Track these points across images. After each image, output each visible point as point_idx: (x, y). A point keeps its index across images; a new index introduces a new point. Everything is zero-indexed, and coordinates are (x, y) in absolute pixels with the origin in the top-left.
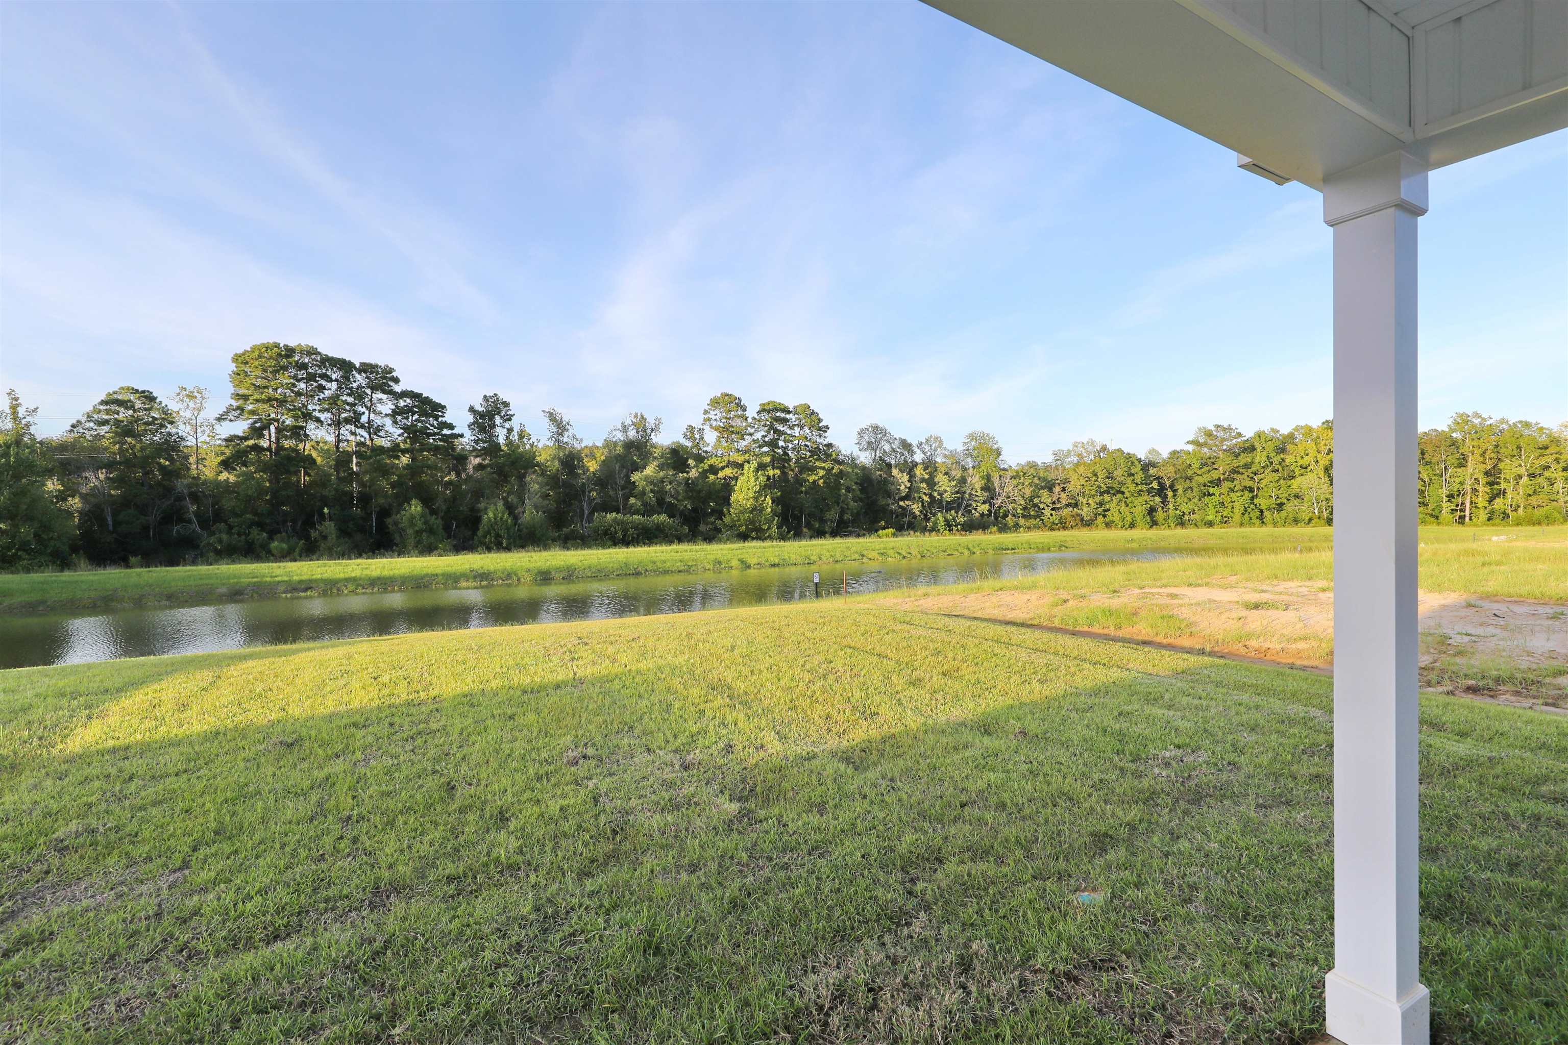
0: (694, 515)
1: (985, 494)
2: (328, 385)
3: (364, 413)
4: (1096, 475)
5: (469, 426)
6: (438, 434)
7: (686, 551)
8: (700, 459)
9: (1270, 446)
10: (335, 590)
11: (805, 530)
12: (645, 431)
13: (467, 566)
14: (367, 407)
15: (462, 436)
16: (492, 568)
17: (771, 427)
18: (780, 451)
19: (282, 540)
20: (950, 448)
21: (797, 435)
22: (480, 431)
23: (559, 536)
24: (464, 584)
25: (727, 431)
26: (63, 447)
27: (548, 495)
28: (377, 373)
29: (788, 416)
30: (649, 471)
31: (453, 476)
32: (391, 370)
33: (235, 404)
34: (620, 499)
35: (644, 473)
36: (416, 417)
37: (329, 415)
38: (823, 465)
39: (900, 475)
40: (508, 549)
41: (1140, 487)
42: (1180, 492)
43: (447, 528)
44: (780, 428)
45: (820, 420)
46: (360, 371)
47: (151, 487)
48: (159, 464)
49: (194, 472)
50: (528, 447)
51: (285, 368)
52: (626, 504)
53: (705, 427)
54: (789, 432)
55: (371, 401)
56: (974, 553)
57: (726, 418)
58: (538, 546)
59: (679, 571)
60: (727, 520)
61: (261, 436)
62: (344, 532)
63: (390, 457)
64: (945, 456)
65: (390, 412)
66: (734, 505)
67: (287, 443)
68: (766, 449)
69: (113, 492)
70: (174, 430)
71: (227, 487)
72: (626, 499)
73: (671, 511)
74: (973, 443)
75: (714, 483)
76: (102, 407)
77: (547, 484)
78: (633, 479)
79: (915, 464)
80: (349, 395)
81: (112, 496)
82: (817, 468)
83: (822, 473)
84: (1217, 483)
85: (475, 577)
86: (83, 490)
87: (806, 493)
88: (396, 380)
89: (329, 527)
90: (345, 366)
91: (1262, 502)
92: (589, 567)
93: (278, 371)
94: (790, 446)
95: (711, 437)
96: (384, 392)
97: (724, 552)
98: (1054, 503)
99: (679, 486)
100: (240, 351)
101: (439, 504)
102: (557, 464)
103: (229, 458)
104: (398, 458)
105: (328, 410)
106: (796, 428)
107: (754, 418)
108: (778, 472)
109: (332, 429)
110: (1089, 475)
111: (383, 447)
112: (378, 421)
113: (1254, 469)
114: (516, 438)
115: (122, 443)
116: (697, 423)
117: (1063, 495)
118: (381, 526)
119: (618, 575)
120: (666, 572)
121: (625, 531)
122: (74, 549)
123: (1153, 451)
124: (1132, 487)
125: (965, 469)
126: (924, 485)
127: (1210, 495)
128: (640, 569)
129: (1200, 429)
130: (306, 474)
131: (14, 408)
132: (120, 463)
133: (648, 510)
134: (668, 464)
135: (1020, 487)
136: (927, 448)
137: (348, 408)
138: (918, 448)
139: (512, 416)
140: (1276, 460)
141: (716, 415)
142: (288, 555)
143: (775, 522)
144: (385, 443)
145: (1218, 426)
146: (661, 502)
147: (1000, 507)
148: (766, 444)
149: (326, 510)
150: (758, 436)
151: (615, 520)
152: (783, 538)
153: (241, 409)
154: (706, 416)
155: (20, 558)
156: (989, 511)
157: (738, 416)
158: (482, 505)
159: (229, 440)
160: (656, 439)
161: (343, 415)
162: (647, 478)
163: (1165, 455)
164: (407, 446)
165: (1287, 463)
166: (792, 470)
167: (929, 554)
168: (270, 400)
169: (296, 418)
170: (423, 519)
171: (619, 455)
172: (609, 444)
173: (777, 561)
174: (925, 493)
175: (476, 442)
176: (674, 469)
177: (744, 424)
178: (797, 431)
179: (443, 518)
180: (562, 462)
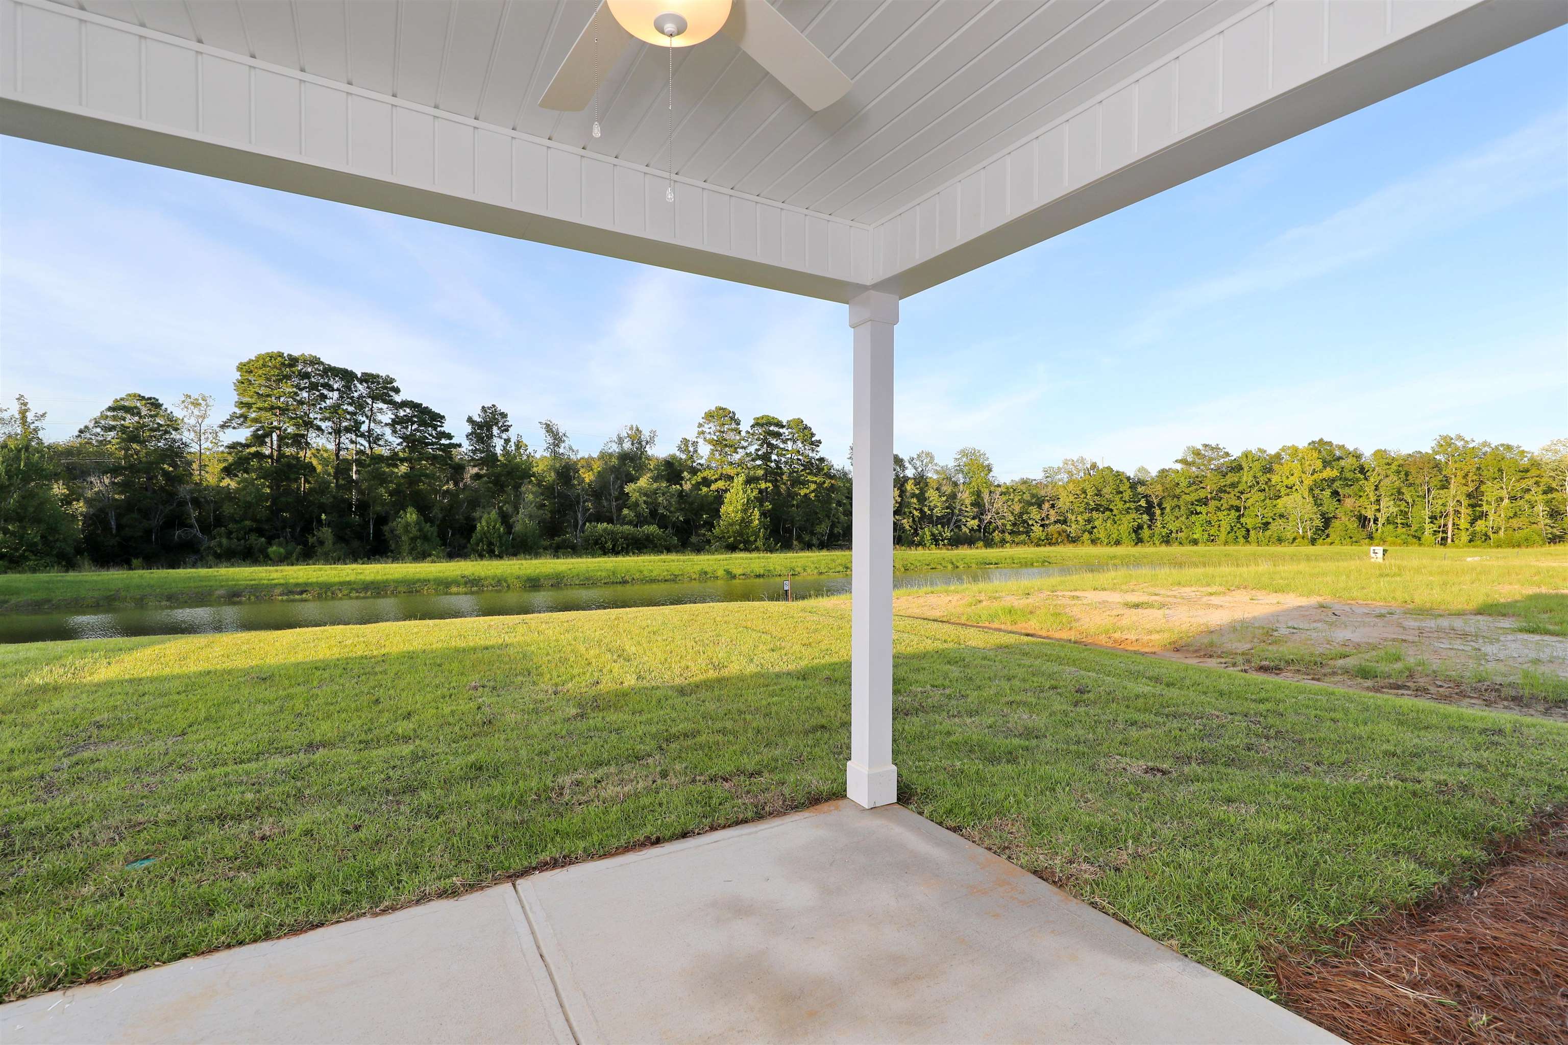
0: (685, 526)
1: (975, 510)
2: (330, 394)
3: (364, 422)
4: (1085, 492)
5: (467, 436)
6: (436, 443)
7: (674, 561)
8: (694, 471)
9: (1257, 466)
10: (329, 594)
11: (795, 543)
12: (640, 443)
13: (459, 573)
14: (367, 417)
15: (460, 446)
16: (483, 574)
17: (765, 441)
18: (773, 465)
19: (280, 545)
20: (941, 464)
21: (790, 449)
22: (477, 441)
23: (551, 545)
24: (454, 589)
25: (721, 444)
26: (69, 452)
27: (544, 505)
28: (378, 383)
29: (781, 431)
30: (643, 482)
31: (451, 485)
32: (392, 381)
33: (238, 411)
34: (614, 510)
35: (638, 484)
36: (415, 426)
37: (330, 424)
38: (815, 479)
40: (500, 557)
41: (1128, 505)
42: (1168, 510)
43: (442, 536)
44: (774, 442)
45: (813, 435)
46: (361, 381)
47: (154, 491)
48: (163, 469)
49: (196, 478)
50: (525, 457)
51: (288, 377)
52: (620, 515)
53: (699, 440)
54: (782, 446)
55: (371, 410)
56: (958, 567)
57: (720, 431)
58: (530, 554)
59: (666, 581)
60: (716, 531)
61: (263, 443)
62: (340, 538)
63: (389, 465)
64: (937, 472)
65: (390, 421)
66: (723, 517)
67: (288, 451)
68: (759, 462)
69: (117, 497)
70: (178, 437)
71: (227, 495)
72: (620, 509)
73: (663, 522)
74: (964, 459)
75: (706, 496)
76: (109, 414)
77: (542, 494)
78: (626, 490)
79: (906, 479)
80: (350, 404)
81: (116, 500)
82: (808, 481)
83: (813, 487)
84: (1204, 502)
85: (466, 583)
86: (89, 494)
87: (798, 507)
88: (397, 391)
89: (326, 533)
90: (347, 376)
91: (1248, 521)
92: (578, 575)
93: (280, 381)
94: (783, 459)
95: (705, 450)
96: (385, 402)
97: (711, 563)
98: (1043, 519)
99: (671, 498)
100: (245, 360)
101: (436, 512)
102: (553, 474)
103: (231, 465)
104: (396, 466)
105: (329, 419)
106: (789, 442)
107: (748, 432)
108: (769, 484)
109: (332, 437)
110: (1078, 492)
111: (382, 456)
112: (378, 430)
113: (1240, 488)
114: (513, 448)
115: (127, 449)
116: (692, 436)
117: (1052, 512)
118: (378, 533)
119: (605, 583)
120: (653, 581)
122: (79, 551)
123: (1142, 469)
124: (1120, 505)
125: (955, 484)
126: (914, 500)
127: (1197, 513)
128: (627, 577)
129: (1188, 448)
130: (306, 481)
131: (23, 413)
132: (125, 468)
133: (640, 521)
134: (662, 476)
135: (1010, 503)
136: (918, 463)
137: (348, 417)
138: (910, 463)
139: (510, 426)
140: (1262, 479)
141: (711, 428)
142: (285, 559)
143: (762, 534)
144: (385, 452)
145: (1206, 446)
146: (653, 513)
147: (990, 523)
149: (323, 517)
150: (752, 449)
151: (606, 530)
152: (771, 550)
153: (243, 416)
154: (700, 430)
155: (27, 559)
156: (978, 526)
157: (732, 430)
158: (477, 514)
159: (233, 446)
160: (650, 451)
161: (345, 424)
162: (640, 490)
163: (1154, 473)
164: (406, 455)
165: (1273, 483)
166: (785, 484)
167: (912, 567)
168: (272, 408)
169: (297, 426)
170: (417, 527)
171: (614, 466)
172: (603, 456)
173: (762, 572)
174: (915, 508)
175: (474, 451)
176: (668, 481)
177: (738, 438)
178: (790, 445)
179: (438, 526)
180: (558, 473)
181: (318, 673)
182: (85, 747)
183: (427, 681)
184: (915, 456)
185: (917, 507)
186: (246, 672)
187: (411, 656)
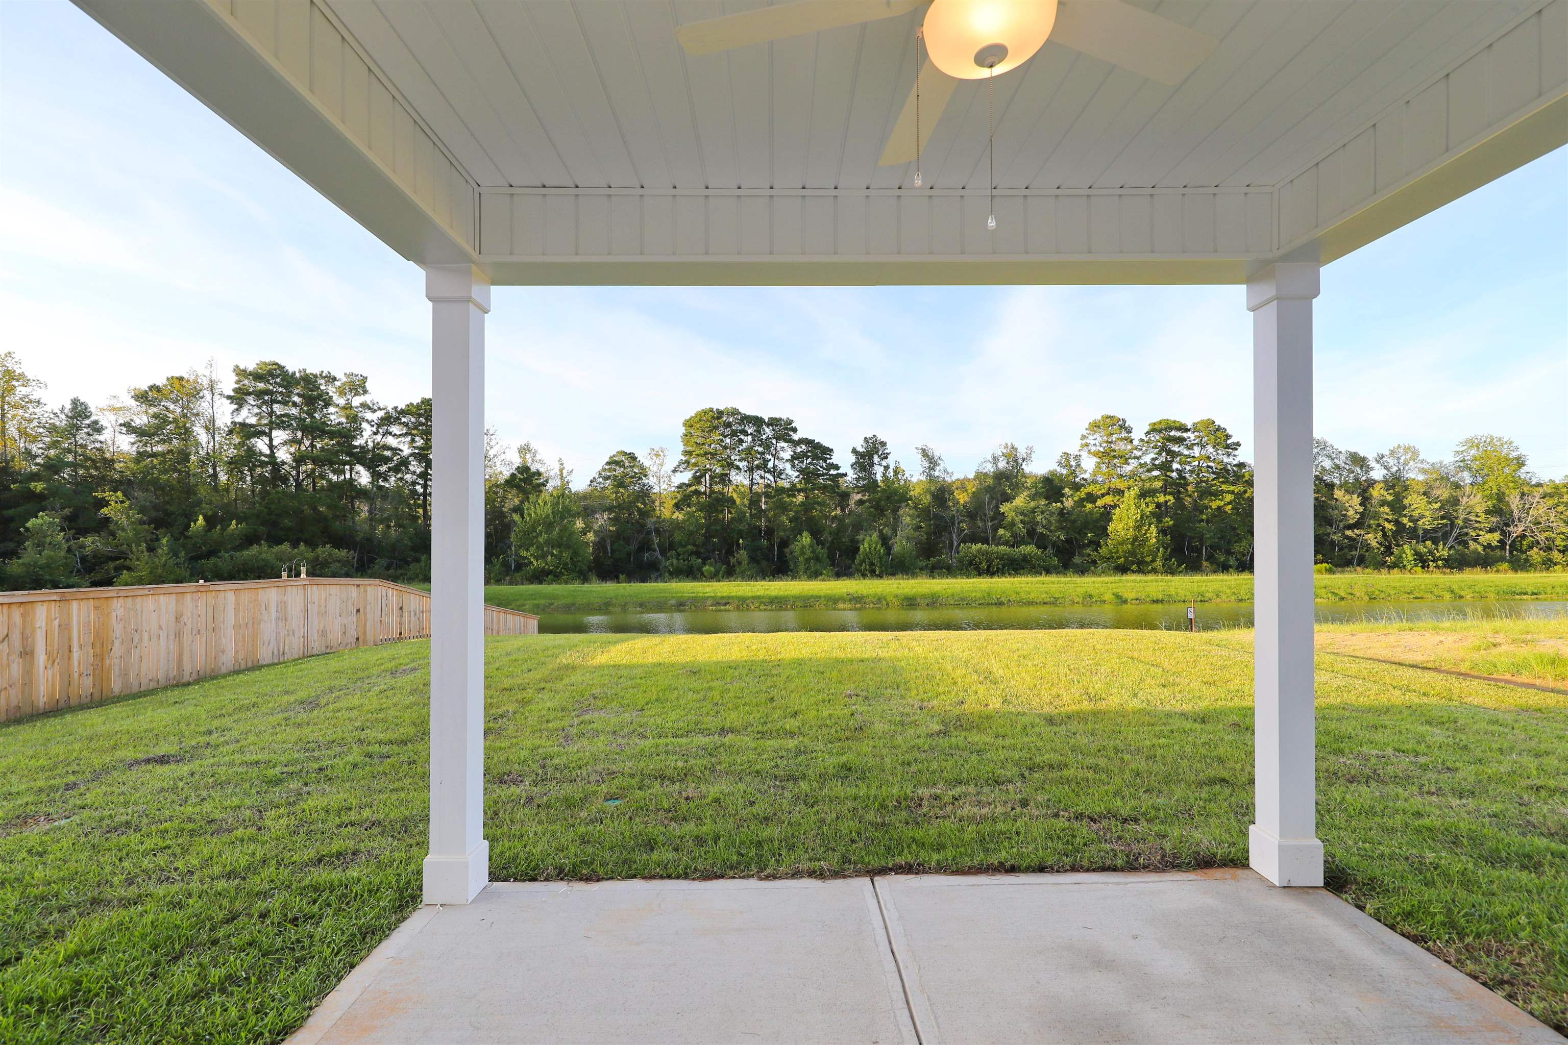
0: (1067, 546)
1: (1494, 519)
2: (745, 439)
5: (853, 466)
6: (826, 474)
7: (1053, 583)
8: (1076, 487)
10: (745, 606)
11: (1205, 564)
12: (1016, 461)
13: (845, 591)
14: (773, 455)
15: (845, 475)
16: (865, 593)
17: (1163, 449)
18: (1174, 475)
19: (711, 565)
20: (1431, 460)
21: (1197, 455)
22: (861, 470)
23: (927, 565)
24: (841, 606)
25: (1108, 456)
26: (585, 497)
27: (921, 527)
28: (781, 425)
29: (1185, 435)
30: (1020, 501)
31: (839, 512)
32: (791, 422)
33: (684, 458)
34: (989, 531)
35: (1014, 504)
36: (809, 460)
37: (745, 463)
38: (1232, 488)
39: (1348, 497)
40: (880, 576)
43: (831, 557)
44: (1175, 448)
45: (1228, 437)
46: (768, 425)
47: (632, 524)
48: (637, 507)
49: (658, 513)
50: (902, 482)
51: (716, 428)
52: (995, 536)
53: (1082, 453)
54: (1186, 452)
55: (775, 449)
56: (1461, 597)
57: (1107, 442)
58: (907, 574)
59: (1045, 603)
60: (1103, 551)
61: (700, 483)
62: (753, 559)
63: (789, 496)
64: (1424, 471)
65: (789, 457)
66: (1112, 536)
67: (717, 488)
68: (1156, 473)
69: (611, 528)
70: (646, 481)
71: (677, 525)
72: (995, 530)
73: (1042, 542)
74: (1473, 452)
75: (1091, 513)
76: (607, 467)
77: (918, 516)
78: (1002, 510)
79: (1371, 483)
80: (760, 445)
81: (610, 531)
82: (1223, 492)
83: (1229, 497)
85: (851, 600)
86: (596, 527)
87: (1208, 521)
88: (795, 430)
89: (743, 554)
90: (757, 421)
92: (953, 595)
93: (711, 431)
94: (1188, 468)
95: (1089, 464)
96: (786, 441)
97: (1097, 585)
99: (1051, 516)
100: (688, 417)
101: (826, 536)
102: (928, 497)
103: (679, 501)
104: (794, 496)
105: (744, 459)
106: (1195, 448)
107: (1142, 440)
108: (1171, 498)
109: (747, 475)
111: (784, 488)
112: (781, 466)
114: (892, 474)
115: (617, 493)
116: (1073, 450)
118: (781, 555)
119: (980, 604)
120: (1030, 603)
121: (990, 562)
122: (590, 570)
125: (1457, 486)
126: (1386, 509)
128: (1003, 599)
130: (729, 512)
131: (561, 470)
132: (615, 507)
133: (1017, 541)
134: (1040, 494)
136: (1391, 462)
137: (759, 456)
138: (1378, 462)
139: (886, 454)
141: (1097, 440)
142: (714, 577)
143: (1160, 554)
144: (785, 484)
146: (1031, 533)
147: (1523, 537)
148: (1156, 467)
149: (741, 541)
150: (1147, 459)
151: (979, 551)
152: (1171, 572)
153: (687, 462)
154: (1084, 442)
155: (563, 574)
157: (1122, 439)
158: (860, 537)
159: (679, 487)
160: (1027, 468)
161: (756, 463)
162: (1017, 511)
164: (802, 486)
166: (1190, 496)
167: (1383, 595)
168: (706, 454)
169: (723, 467)
170: (811, 549)
171: (989, 486)
172: (980, 476)
173: (1160, 597)
174: (1387, 520)
175: (858, 479)
176: (1047, 498)
177: (1129, 447)
178: (1196, 451)
179: (828, 548)
180: (933, 495)
181: (731, 671)
182: (587, 711)
183: (812, 685)
184: (1387, 453)
185: (1390, 517)
186: (683, 666)
187: (800, 663)
